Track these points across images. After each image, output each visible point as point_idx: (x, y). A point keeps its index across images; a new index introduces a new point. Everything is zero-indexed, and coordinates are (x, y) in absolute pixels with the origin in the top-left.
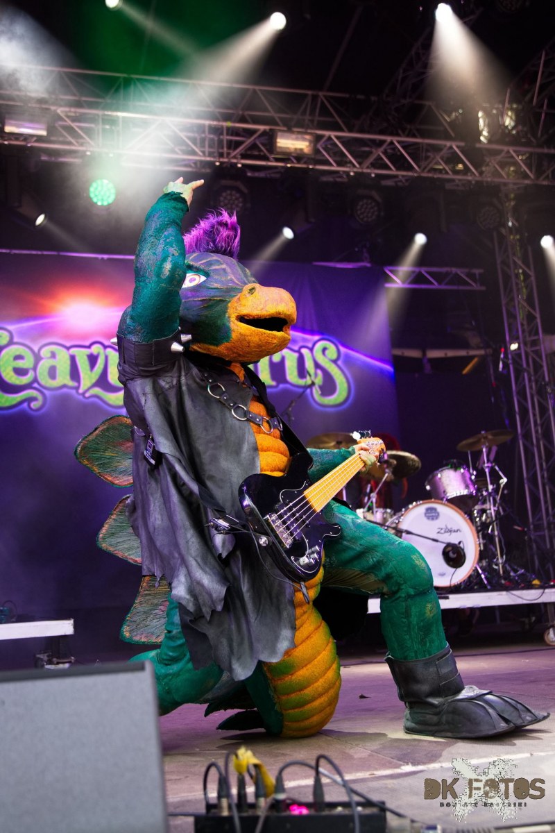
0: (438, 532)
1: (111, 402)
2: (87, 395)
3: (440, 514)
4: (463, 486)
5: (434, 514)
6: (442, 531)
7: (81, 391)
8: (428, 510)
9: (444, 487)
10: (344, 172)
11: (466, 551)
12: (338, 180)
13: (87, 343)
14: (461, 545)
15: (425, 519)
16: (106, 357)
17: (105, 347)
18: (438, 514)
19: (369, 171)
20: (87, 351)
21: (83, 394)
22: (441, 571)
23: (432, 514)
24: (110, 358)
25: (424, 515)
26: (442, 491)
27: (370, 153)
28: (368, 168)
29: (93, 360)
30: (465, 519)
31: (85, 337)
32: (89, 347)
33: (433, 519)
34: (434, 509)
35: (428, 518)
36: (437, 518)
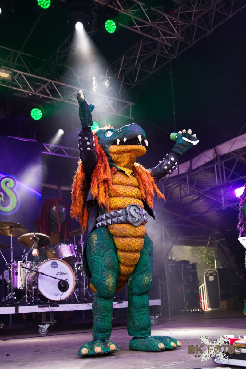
0: (57, 274)
3: (59, 265)
4: (70, 252)
5: (55, 265)
6: (59, 274)
8: (52, 263)
9: (61, 252)
10: (26, 93)
11: (69, 283)
12: (23, 96)
14: (67, 281)
15: (51, 267)
18: (57, 265)
19: (39, 95)
22: (57, 293)
23: (54, 265)
25: (50, 265)
26: (60, 254)
27: (40, 86)
28: (38, 93)
30: (70, 268)
33: (55, 268)
34: (56, 263)
35: (53, 267)
36: (57, 267)
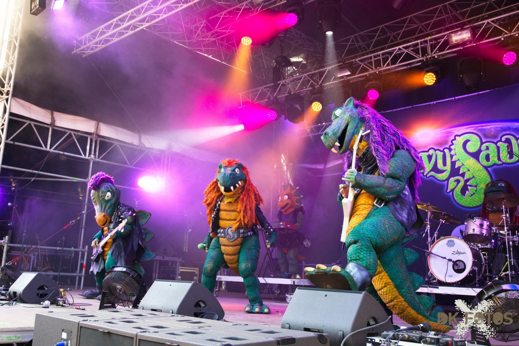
0: (453, 254)
1: (439, 179)
2: (428, 176)
3: (455, 244)
5: (452, 244)
6: (455, 253)
7: (425, 174)
8: (448, 241)
11: (466, 264)
13: (427, 150)
15: (447, 246)
16: (436, 155)
17: (435, 150)
18: (454, 244)
20: (427, 154)
21: (426, 176)
22: (451, 274)
23: (451, 244)
24: (438, 155)
25: (446, 244)
29: (430, 157)
31: (425, 147)
32: (428, 151)
33: (451, 246)
34: (453, 241)
35: (448, 246)
36: (453, 246)
